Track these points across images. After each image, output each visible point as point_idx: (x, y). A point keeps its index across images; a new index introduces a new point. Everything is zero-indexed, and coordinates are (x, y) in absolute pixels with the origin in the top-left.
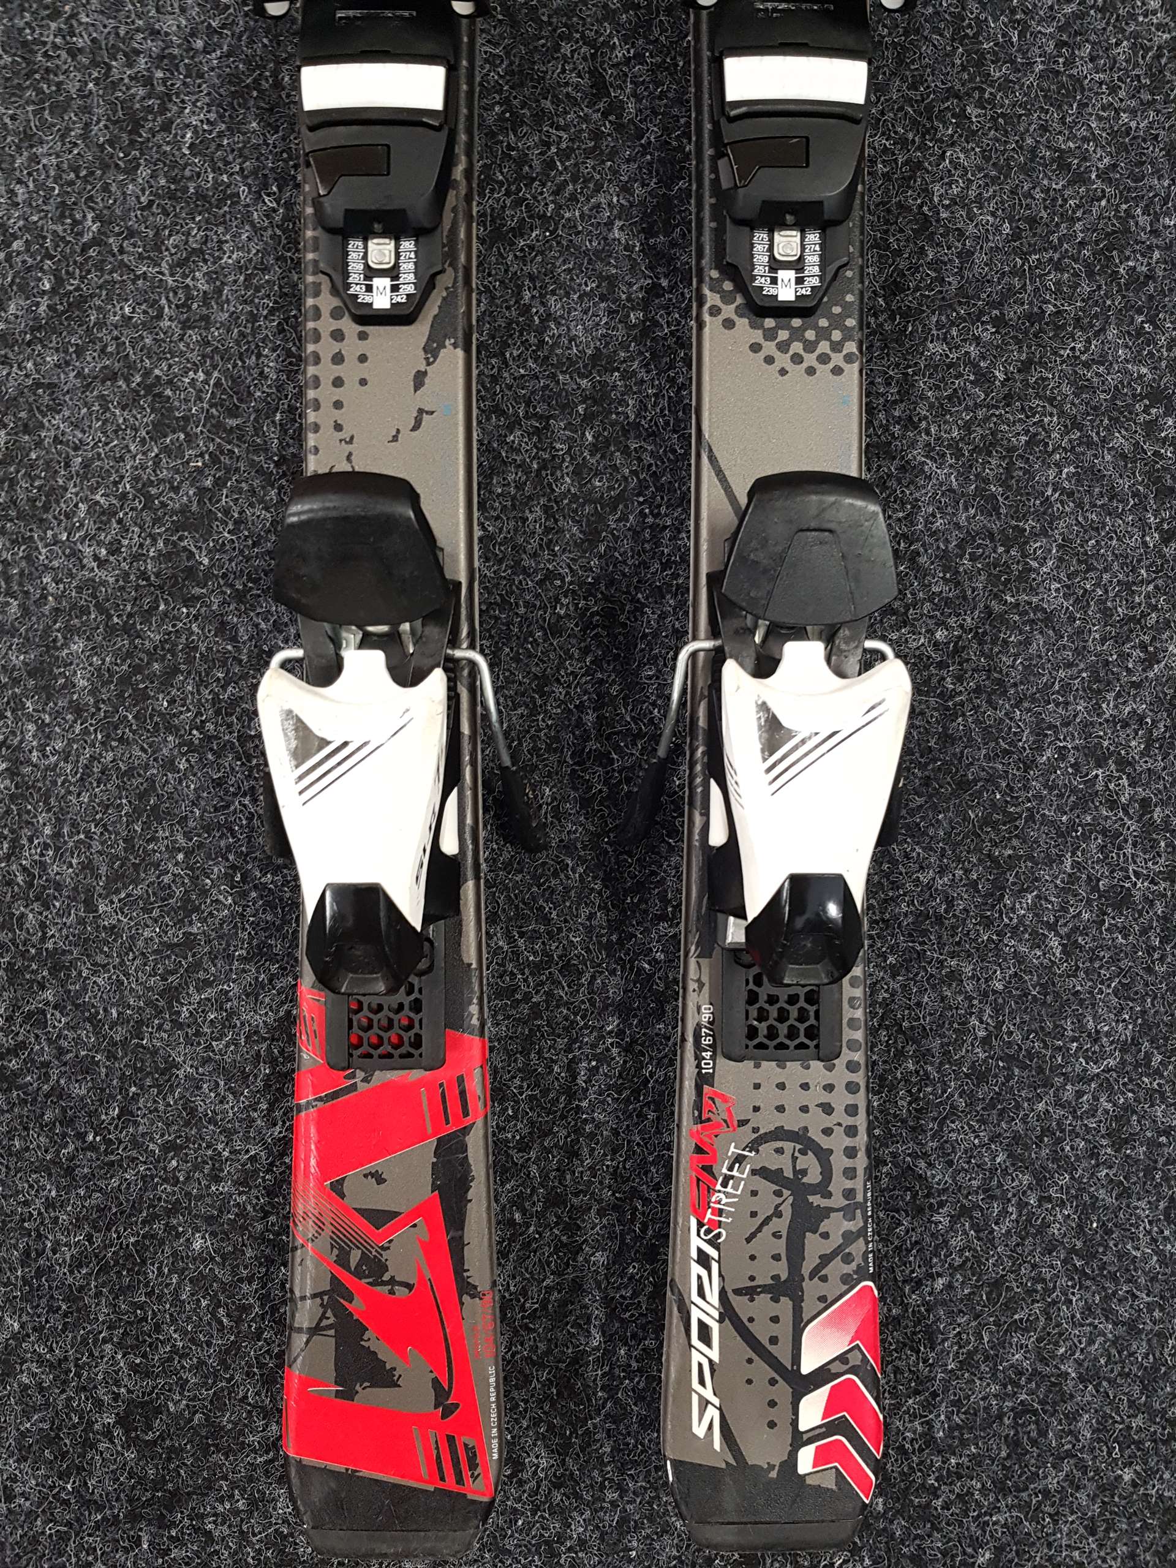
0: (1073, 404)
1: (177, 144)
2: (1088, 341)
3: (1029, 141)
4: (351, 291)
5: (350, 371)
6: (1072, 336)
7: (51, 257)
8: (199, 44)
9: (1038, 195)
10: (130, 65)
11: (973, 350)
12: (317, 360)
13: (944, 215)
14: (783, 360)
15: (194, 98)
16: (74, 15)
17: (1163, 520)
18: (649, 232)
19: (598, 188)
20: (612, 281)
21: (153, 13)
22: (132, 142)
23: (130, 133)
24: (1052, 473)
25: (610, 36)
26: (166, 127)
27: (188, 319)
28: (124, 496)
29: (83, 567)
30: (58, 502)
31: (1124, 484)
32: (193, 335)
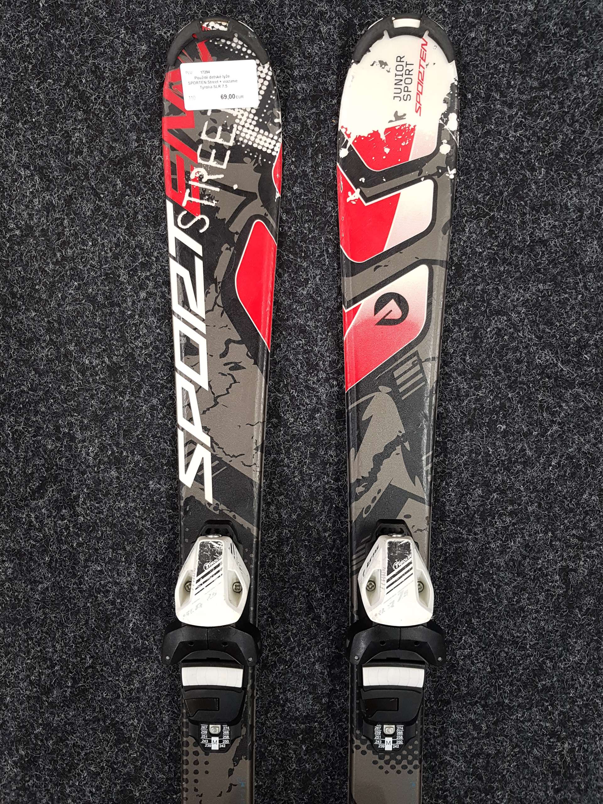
0: (516, 738)
1: (125, 627)
2: (524, 713)
3: (499, 633)
4: (202, 742)
5: (201, 767)
6: (517, 710)
7: (71, 673)
8: (136, 588)
9: (503, 655)
10: (106, 597)
11: (473, 717)
12: (187, 763)
13: (461, 663)
14: (387, 767)
15: (133, 610)
16: (82, 577)
17: (555, 785)
18: (331, 667)
19: (309, 649)
20: (315, 687)
21: (116, 576)
22: (106, 627)
23: (105, 623)
24: (506, 765)
25: (315, 588)
26: (122, 620)
27: (130, 698)
28: (103, 768)
29: (85, 796)
30: (74, 769)
31: (538, 770)
32: (133, 705)
